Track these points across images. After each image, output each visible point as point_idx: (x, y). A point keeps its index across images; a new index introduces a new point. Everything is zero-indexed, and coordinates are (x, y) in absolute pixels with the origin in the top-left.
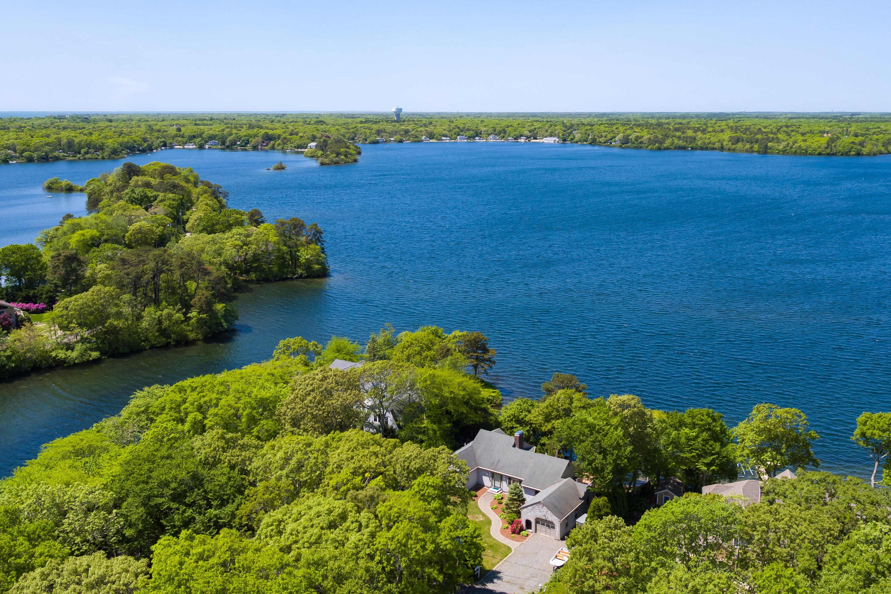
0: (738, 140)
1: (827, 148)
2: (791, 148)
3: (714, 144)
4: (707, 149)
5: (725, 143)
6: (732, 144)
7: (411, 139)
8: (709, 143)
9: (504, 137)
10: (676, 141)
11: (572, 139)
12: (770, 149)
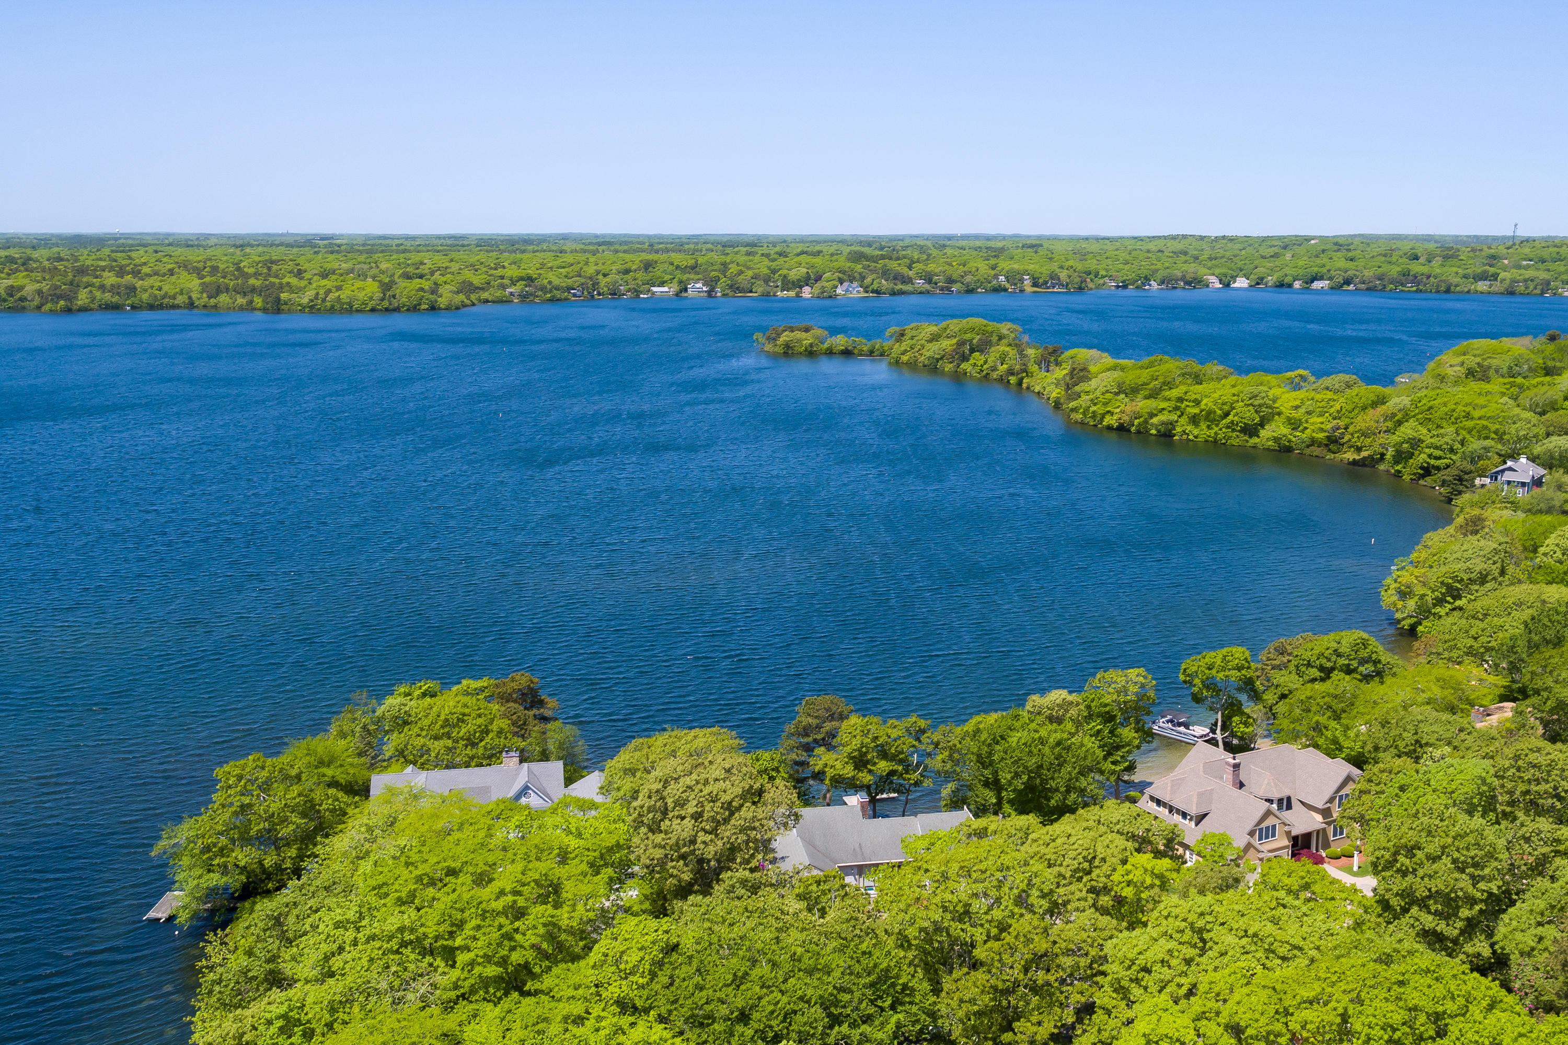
0: (218, 291)
1: (382, 300)
2: (324, 300)
3: (174, 298)
4: (161, 307)
5: (195, 296)
6: (210, 297)
8: (164, 297)
10: (98, 294)
12: (286, 304)
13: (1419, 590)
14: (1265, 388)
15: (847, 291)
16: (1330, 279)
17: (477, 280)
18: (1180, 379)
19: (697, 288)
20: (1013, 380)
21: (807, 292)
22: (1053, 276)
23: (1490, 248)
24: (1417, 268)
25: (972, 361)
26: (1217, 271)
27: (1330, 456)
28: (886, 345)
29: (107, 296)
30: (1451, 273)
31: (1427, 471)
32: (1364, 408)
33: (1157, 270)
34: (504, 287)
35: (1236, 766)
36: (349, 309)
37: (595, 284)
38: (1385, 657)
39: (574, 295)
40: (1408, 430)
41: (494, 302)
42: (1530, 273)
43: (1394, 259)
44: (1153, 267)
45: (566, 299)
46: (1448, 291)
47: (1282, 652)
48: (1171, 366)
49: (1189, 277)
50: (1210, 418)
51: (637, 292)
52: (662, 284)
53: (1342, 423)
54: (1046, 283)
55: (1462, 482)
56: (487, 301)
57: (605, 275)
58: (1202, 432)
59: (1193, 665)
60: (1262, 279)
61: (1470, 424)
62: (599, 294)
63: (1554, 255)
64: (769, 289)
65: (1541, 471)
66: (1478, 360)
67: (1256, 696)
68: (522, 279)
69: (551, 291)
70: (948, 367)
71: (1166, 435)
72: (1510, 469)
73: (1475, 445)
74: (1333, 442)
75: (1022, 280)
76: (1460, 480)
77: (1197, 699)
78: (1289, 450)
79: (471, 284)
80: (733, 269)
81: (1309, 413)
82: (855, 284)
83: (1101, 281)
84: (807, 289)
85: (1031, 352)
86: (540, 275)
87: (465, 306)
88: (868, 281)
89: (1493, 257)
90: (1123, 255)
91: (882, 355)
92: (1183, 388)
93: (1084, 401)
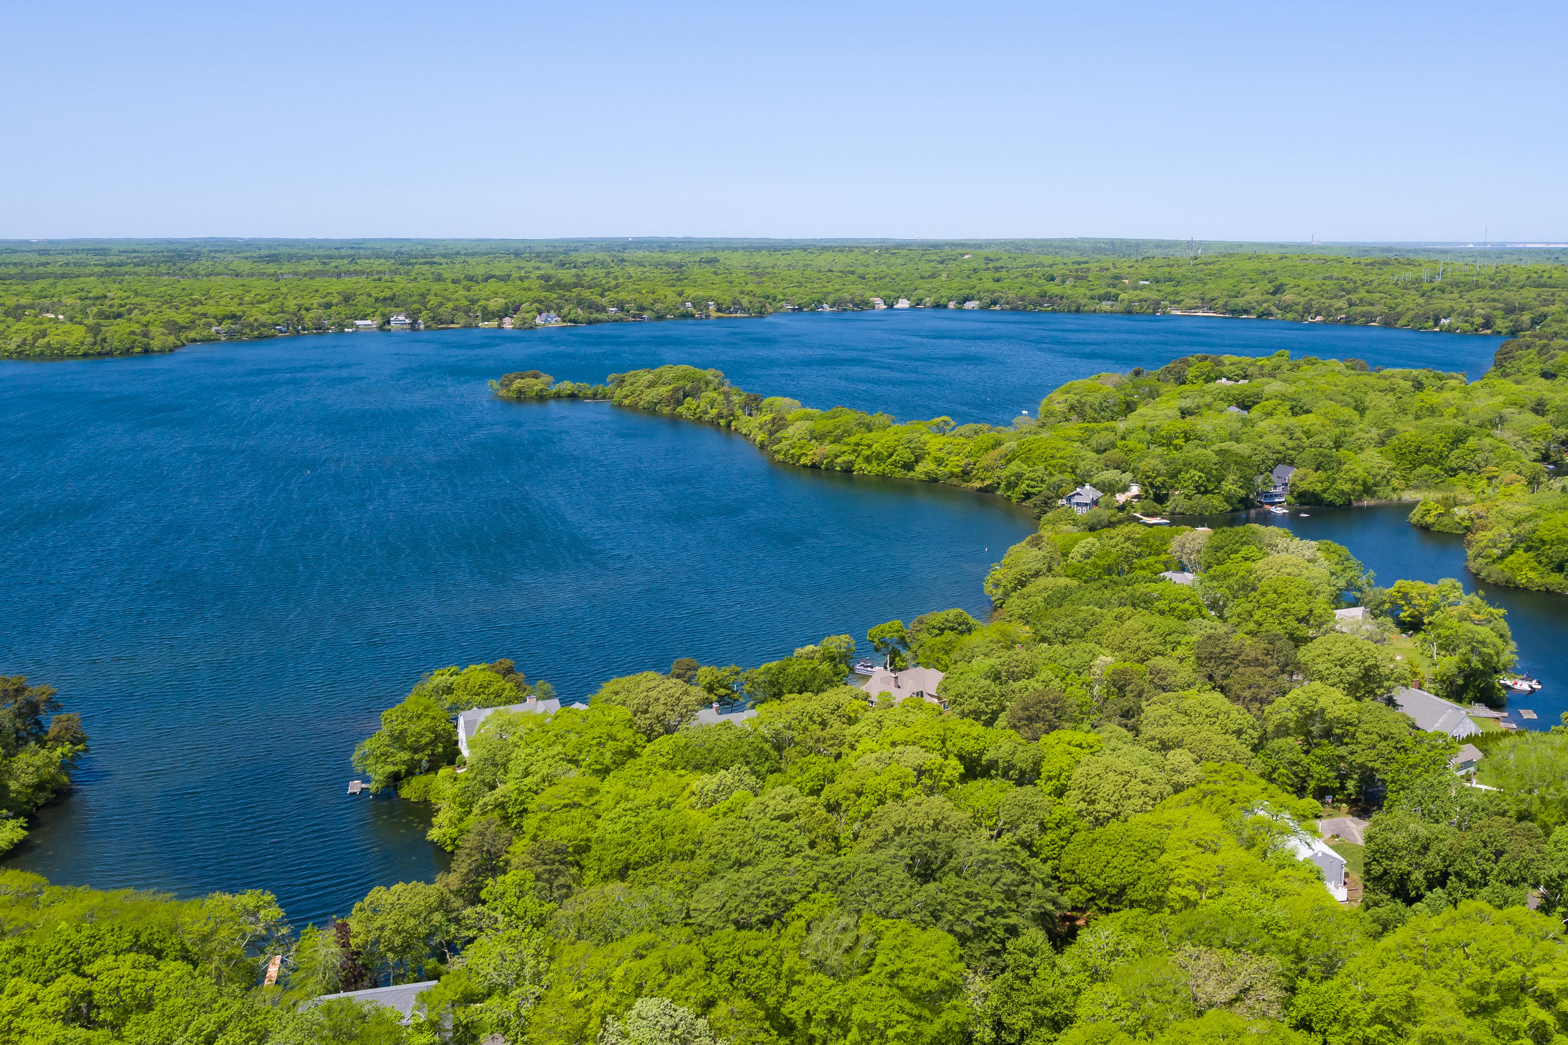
13: (1004, 582)
14: (918, 435)
15: (546, 321)
16: (980, 299)
17: (181, 318)
18: (856, 428)
19: (399, 320)
20: (723, 422)
21: (508, 323)
22: (735, 302)
23: (1115, 267)
24: (1053, 289)
25: (686, 405)
26: (882, 293)
27: (964, 485)
28: (608, 389)
30: (1079, 293)
31: (1028, 496)
32: (987, 450)
33: (829, 293)
34: (210, 325)
35: (896, 678)
36: (60, 355)
37: (300, 320)
38: (972, 621)
39: (281, 331)
40: (1014, 467)
41: (201, 341)
42: (1145, 294)
43: (1034, 280)
44: (825, 290)
45: (273, 336)
46: (1078, 311)
47: (921, 622)
48: (849, 417)
49: (857, 299)
50: (879, 458)
51: (341, 326)
52: (364, 318)
53: (972, 461)
54: (729, 308)
55: (1047, 504)
56: (194, 341)
57: (307, 310)
58: (873, 469)
59: (874, 631)
60: (921, 300)
61: (1054, 462)
62: (304, 329)
63: (1167, 275)
64: (470, 320)
65: (1100, 494)
66: (1077, 397)
67: (906, 646)
68: (226, 317)
69: (258, 329)
70: (667, 410)
71: (848, 470)
72: (1078, 494)
73: (1057, 478)
74: (966, 474)
75: (707, 306)
76: (1046, 503)
77: (877, 650)
78: (936, 480)
79: (176, 323)
80: (433, 301)
81: (949, 453)
82: (552, 314)
83: (779, 305)
84: (507, 320)
85: (736, 399)
86: (244, 312)
87: (177, 347)
88: (565, 311)
89: (1117, 277)
90: (796, 275)
91: (604, 397)
92: (858, 436)
93: (784, 445)
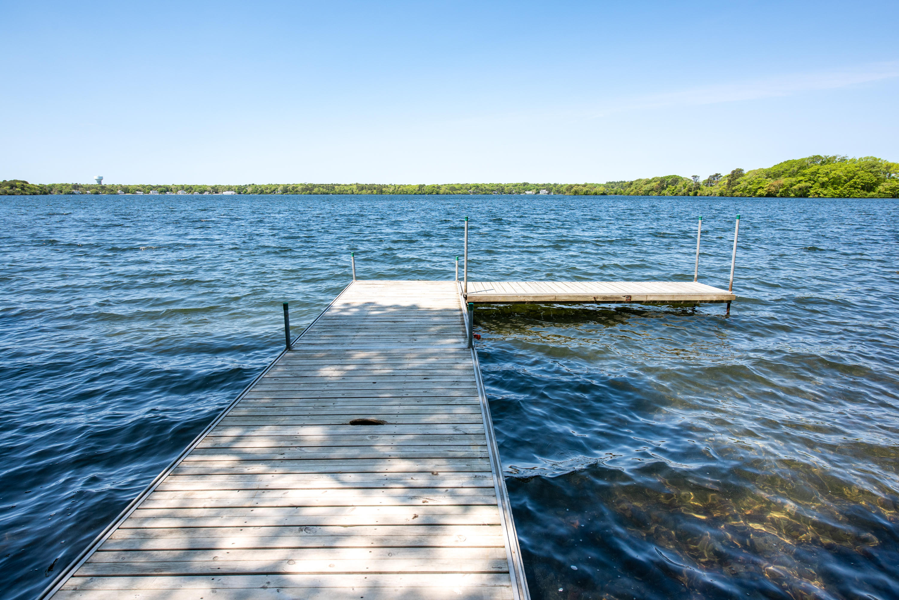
1: (419, 190)
3: (347, 191)
5: (354, 191)
7: (107, 192)
8: (343, 191)
9: (190, 192)
10: (321, 189)
11: (245, 192)
29: (324, 190)
